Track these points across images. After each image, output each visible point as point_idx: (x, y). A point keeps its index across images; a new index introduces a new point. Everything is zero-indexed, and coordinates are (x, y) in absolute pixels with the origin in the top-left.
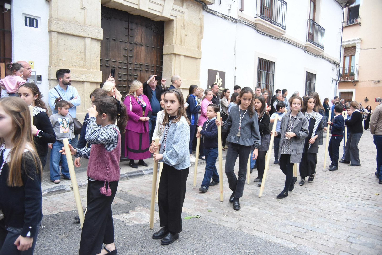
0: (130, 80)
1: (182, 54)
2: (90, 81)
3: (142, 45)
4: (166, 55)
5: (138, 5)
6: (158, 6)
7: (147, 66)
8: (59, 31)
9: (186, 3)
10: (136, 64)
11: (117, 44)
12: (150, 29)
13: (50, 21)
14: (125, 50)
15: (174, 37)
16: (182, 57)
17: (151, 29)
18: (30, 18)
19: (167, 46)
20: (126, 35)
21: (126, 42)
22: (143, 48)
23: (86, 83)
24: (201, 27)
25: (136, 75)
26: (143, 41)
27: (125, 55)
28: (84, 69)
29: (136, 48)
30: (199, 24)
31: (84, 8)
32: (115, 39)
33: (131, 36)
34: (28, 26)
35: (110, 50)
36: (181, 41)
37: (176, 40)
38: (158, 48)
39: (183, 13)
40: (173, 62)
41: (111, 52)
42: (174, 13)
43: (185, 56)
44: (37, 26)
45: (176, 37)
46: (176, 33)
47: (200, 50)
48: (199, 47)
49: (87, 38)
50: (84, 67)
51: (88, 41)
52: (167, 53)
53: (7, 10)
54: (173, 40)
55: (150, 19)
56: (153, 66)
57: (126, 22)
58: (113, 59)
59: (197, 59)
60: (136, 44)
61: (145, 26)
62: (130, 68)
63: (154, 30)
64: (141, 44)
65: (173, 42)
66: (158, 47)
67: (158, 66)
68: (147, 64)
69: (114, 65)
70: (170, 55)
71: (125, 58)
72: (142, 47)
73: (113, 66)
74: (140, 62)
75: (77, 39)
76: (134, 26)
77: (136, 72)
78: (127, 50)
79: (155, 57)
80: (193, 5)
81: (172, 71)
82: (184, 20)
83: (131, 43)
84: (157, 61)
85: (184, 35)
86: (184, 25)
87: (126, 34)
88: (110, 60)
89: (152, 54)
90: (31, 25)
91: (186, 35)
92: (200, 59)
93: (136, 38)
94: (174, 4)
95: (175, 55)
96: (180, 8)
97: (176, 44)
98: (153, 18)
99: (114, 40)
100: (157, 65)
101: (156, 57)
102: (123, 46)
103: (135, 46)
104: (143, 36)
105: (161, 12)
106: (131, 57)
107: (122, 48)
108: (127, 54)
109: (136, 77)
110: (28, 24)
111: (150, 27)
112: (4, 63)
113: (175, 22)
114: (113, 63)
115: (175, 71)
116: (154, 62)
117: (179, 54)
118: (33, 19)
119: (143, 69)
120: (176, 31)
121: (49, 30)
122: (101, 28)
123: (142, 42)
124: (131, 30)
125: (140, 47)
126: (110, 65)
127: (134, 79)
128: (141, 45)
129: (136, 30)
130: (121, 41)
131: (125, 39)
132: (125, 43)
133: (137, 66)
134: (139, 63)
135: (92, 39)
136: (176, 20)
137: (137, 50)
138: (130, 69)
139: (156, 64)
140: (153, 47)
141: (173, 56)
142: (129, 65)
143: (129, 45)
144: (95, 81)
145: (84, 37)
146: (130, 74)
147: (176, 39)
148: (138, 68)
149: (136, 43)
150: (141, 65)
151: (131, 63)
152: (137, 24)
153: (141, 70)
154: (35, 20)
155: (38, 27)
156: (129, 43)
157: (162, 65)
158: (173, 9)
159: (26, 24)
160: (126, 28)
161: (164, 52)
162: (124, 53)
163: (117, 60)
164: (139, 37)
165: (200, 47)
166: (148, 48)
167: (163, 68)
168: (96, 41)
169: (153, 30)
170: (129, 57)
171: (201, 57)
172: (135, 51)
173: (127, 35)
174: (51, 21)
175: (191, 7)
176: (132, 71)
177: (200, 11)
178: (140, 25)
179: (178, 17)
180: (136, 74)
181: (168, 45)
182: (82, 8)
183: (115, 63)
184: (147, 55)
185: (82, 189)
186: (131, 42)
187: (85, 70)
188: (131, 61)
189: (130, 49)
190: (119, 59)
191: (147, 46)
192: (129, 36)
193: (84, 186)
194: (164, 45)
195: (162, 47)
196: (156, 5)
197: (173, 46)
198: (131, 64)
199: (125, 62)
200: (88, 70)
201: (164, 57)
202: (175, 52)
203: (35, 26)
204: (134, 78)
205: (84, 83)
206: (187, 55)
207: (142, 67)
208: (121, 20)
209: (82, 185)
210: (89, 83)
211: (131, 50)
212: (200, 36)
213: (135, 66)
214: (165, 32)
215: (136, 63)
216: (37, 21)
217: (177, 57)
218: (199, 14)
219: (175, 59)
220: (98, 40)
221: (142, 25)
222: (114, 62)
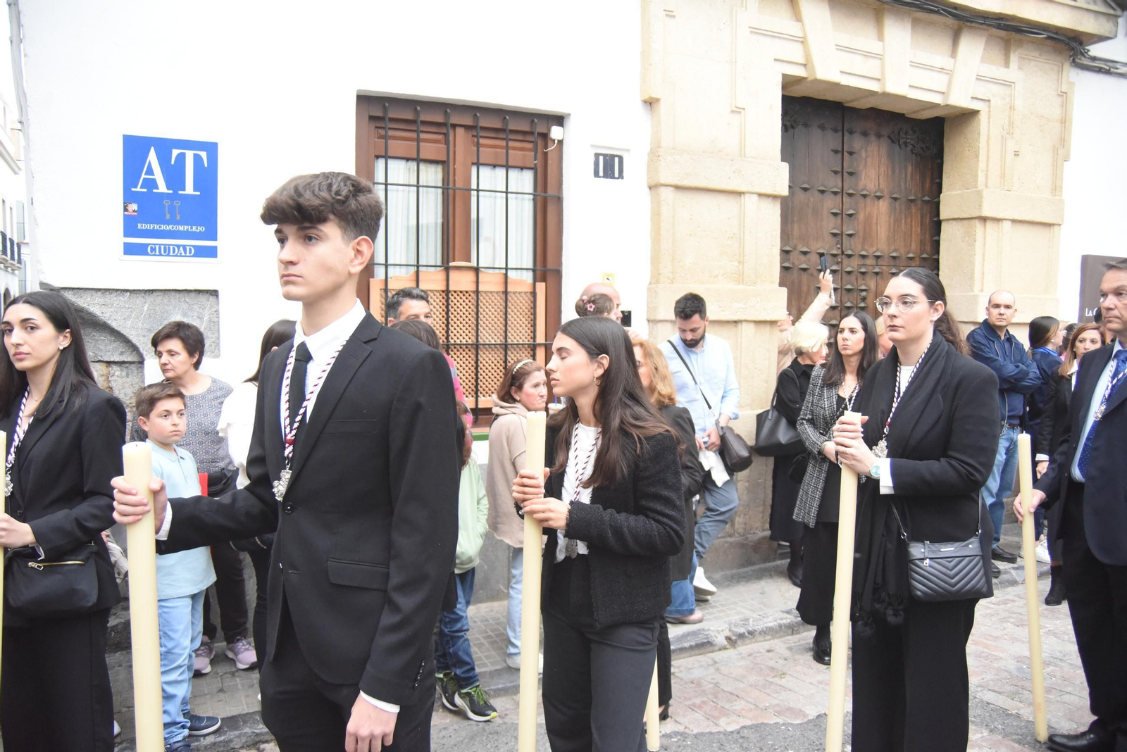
0: (849, 304)
1: (1006, 218)
2: (757, 319)
3: (879, 198)
4: (954, 222)
5: (879, 80)
6: (935, 74)
7: (894, 258)
8: (680, 183)
9: (1019, 51)
10: (864, 257)
11: (812, 199)
12: (903, 146)
13: (654, 156)
14: (835, 214)
15: (982, 165)
16: (1007, 225)
17: (906, 146)
18: (605, 156)
19: (953, 193)
20: (836, 172)
21: (835, 193)
22: (883, 205)
23: (744, 325)
24: (1065, 121)
25: (863, 287)
26: (883, 185)
27: (835, 231)
28: (739, 284)
29: (865, 206)
30: (1057, 112)
31: (738, 111)
32: (807, 186)
33: (851, 174)
34: (600, 177)
35: (795, 219)
36: (1003, 176)
37: (987, 175)
38: (925, 201)
39: (1008, 84)
40: (978, 245)
41: (796, 227)
42: (984, 90)
43: (1014, 221)
44: (621, 176)
45: (987, 166)
46: (988, 151)
47: (1061, 196)
48: (1056, 188)
49: (746, 195)
50: (740, 278)
51: (751, 202)
52: (957, 217)
53: (554, 143)
54: (977, 176)
55: (903, 115)
56: (911, 259)
57: (836, 131)
58: (804, 246)
59: (1049, 225)
60: (865, 196)
61: (889, 137)
62: (849, 269)
63: (914, 146)
64: (878, 194)
65: (977, 182)
66: (927, 198)
67: (925, 256)
68: (894, 254)
69: (804, 262)
70: (965, 222)
71: (834, 240)
72: (881, 201)
73: (804, 266)
74: (875, 249)
75: (721, 199)
76: (857, 143)
77: (863, 279)
78: (840, 217)
79: (917, 229)
80: (1040, 55)
81: (973, 270)
82: (1012, 108)
83: (850, 195)
84: (922, 243)
85: (1010, 155)
86: (1011, 123)
87: (835, 169)
88: (795, 248)
89: (909, 220)
90: (609, 173)
91: (1016, 154)
92: (1060, 225)
93: (863, 176)
94: (983, 60)
95: (984, 219)
96: (999, 72)
97: (986, 187)
98: (914, 112)
99: (805, 190)
100: (922, 254)
101: (921, 230)
102: (831, 204)
103: (862, 199)
104: (882, 170)
105: (944, 93)
106: (850, 235)
107: (825, 213)
108: (840, 229)
109: (864, 294)
110: (601, 174)
111: (902, 141)
112: (544, 284)
113: (983, 117)
114: (803, 258)
115: (983, 270)
116: (913, 247)
117: (998, 217)
118: (613, 156)
119: (884, 268)
120: (988, 144)
121: (653, 183)
122: (782, 160)
123: (881, 186)
124: (851, 153)
125: (876, 202)
126: (793, 264)
127: (859, 300)
128: (876, 197)
129: (864, 155)
130: (822, 192)
131: (834, 183)
132: (832, 196)
133: (870, 261)
134: (871, 251)
135: (760, 195)
136: (987, 109)
137: (867, 213)
138: (849, 273)
139: (919, 251)
140: (911, 201)
141: (978, 226)
142: (846, 261)
143: (846, 199)
144: (768, 319)
145: (740, 194)
146: (849, 287)
147: (987, 171)
148: (871, 268)
149: (864, 193)
150: (878, 257)
151: (850, 252)
152: (865, 134)
153: (877, 274)
154: (617, 160)
155: (623, 178)
156: (845, 195)
157: (938, 252)
158: (979, 78)
159: (596, 174)
160: (836, 152)
161: (944, 213)
162: (831, 225)
163: (813, 248)
164: (872, 173)
165: (1061, 187)
166: (897, 204)
167: (940, 261)
168: (770, 200)
169: (910, 147)
170: (844, 237)
171: (1063, 220)
172: (861, 216)
173: (839, 169)
174: (660, 158)
175: (1033, 63)
176: (853, 277)
177: (1061, 71)
178: (873, 138)
179: (992, 102)
180: (865, 285)
181: (960, 192)
182: (733, 111)
183: (808, 256)
184: (894, 225)
185: (756, 642)
186: (851, 191)
187: (741, 287)
188: (852, 246)
189: (848, 210)
190: (819, 244)
191: (895, 199)
192: (845, 174)
193: (760, 633)
194: (944, 190)
195: (939, 197)
196: (930, 72)
197: (979, 194)
198: (849, 256)
199: (834, 252)
200: (752, 287)
201: (944, 226)
202: (985, 213)
203: (616, 175)
204: (859, 298)
205: (739, 325)
206: (1020, 219)
207: (880, 262)
208: (822, 128)
209: (755, 631)
210: (752, 326)
211: (850, 215)
212: (1061, 149)
213: (861, 262)
214: (946, 150)
215: (864, 253)
216: (621, 158)
217: (989, 224)
218: (1059, 81)
219: (985, 233)
220: (774, 197)
221: (879, 136)
222: (805, 253)
